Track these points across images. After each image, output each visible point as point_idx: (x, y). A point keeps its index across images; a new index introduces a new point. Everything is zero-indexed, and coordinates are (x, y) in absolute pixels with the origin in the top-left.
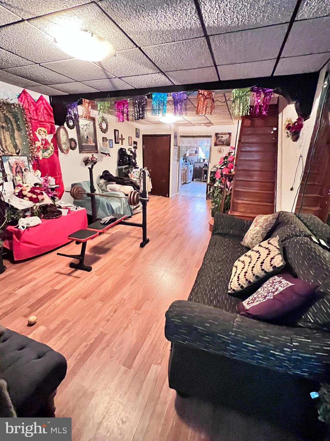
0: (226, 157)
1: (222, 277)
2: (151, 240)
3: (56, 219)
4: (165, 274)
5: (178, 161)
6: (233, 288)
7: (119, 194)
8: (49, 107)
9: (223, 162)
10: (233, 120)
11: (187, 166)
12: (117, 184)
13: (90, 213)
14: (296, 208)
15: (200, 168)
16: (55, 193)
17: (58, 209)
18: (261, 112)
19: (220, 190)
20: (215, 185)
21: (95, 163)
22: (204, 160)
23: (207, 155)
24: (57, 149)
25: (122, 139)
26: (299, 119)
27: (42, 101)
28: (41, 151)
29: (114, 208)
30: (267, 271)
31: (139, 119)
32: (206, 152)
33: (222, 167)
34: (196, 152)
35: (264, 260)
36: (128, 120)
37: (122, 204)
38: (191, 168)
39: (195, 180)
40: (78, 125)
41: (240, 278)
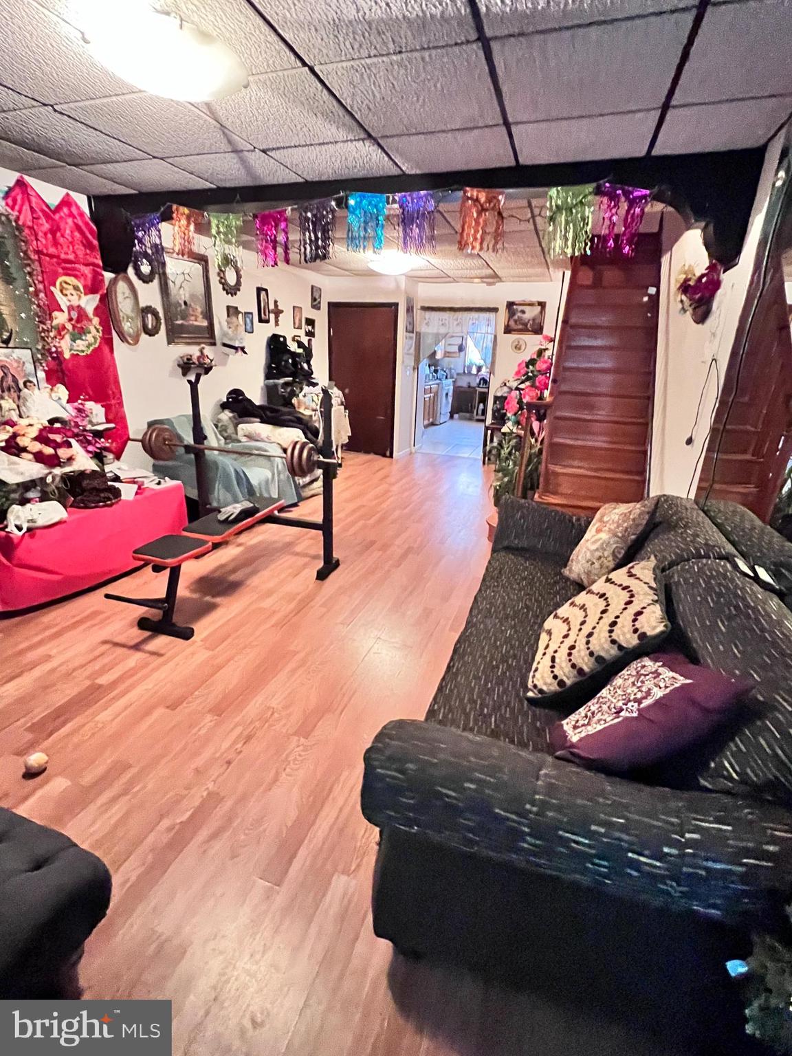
0: (532, 362)
1: (515, 656)
2: (343, 562)
3: (106, 508)
4: (376, 646)
5: (416, 368)
6: (540, 685)
7: (267, 448)
8: (87, 224)
9: (523, 372)
10: (551, 269)
11: (438, 381)
12: (262, 422)
13: (194, 494)
14: (699, 488)
15: (469, 387)
16: (103, 442)
17: (110, 483)
18: (618, 248)
19: (515, 441)
20: (505, 429)
21: (208, 370)
22: (479, 369)
23: (486, 356)
24: (111, 334)
25: (278, 312)
26: (712, 268)
27: (69, 209)
28: (67, 337)
29: (254, 482)
30: (625, 645)
31: (315, 261)
32: (483, 350)
33: (522, 386)
34: (461, 349)
35: (617, 617)
36: (287, 261)
37: (273, 475)
38: (448, 385)
39: (456, 416)
40: (164, 274)
41: (557, 660)
